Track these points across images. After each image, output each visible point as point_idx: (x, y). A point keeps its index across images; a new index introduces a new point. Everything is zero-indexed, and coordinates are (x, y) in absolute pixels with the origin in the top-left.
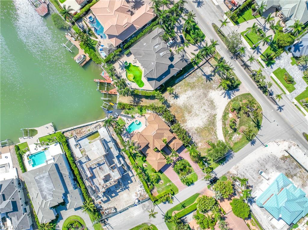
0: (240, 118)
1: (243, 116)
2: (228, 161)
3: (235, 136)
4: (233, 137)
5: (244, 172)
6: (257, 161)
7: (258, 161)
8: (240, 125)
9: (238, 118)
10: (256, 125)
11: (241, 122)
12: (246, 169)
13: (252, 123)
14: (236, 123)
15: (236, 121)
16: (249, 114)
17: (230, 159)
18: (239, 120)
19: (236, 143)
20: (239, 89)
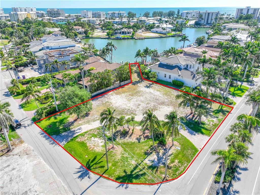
0: (139, 142)
1: (145, 146)
2: (47, 139)
3: (100, 141)
4: (96, 139)
5: (9, 166)
6: (27, 189)
7: (26, 192)
8: (125, 145)
9: (137, 139)
10: (129, 173)
11: (131, 144)
12: (13, 169)
13: (134, 163)
14: (127, 138)
15: (131, 135)
16: (151, 153)
17: (51, 141)
18: (133, 141)
19: (83, 144)
20: (195, 135)
